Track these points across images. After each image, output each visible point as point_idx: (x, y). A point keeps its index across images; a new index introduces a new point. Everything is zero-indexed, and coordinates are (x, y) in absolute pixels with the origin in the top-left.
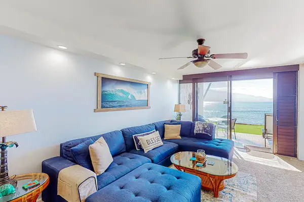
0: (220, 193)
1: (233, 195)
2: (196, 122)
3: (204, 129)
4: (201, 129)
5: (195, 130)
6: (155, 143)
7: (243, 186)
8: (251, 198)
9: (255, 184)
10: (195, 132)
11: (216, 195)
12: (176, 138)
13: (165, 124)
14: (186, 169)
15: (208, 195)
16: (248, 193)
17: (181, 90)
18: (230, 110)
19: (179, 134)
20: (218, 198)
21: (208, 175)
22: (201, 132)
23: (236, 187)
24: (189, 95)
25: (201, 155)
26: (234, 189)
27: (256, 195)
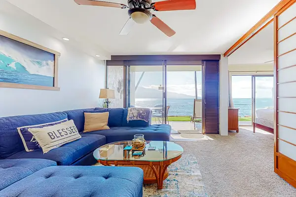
0: (165, 182)
1: (179, 181)
2: (129, 108)
3: (139, 114)
4: (135, 114)
5: (128, 117)
6: (65, 136)
7: (186, 168)
8: (196, 178)
9: (196, 163)
10: (128, 119)
11: (160, 187)
12: (103, 129)
13: (84, 112)
14: (117, 163)
15: (150, 189)
16: (192, 174)
17: (109, 74)
18: (165, 95)
19: (107, 123)
20: (163, 190)
21: (151, 164)
22: (135, 119)
23: (180, 170)
24: (119, 82)
25: (140, 141)
26: (178, 173)
27: (200, 174)
